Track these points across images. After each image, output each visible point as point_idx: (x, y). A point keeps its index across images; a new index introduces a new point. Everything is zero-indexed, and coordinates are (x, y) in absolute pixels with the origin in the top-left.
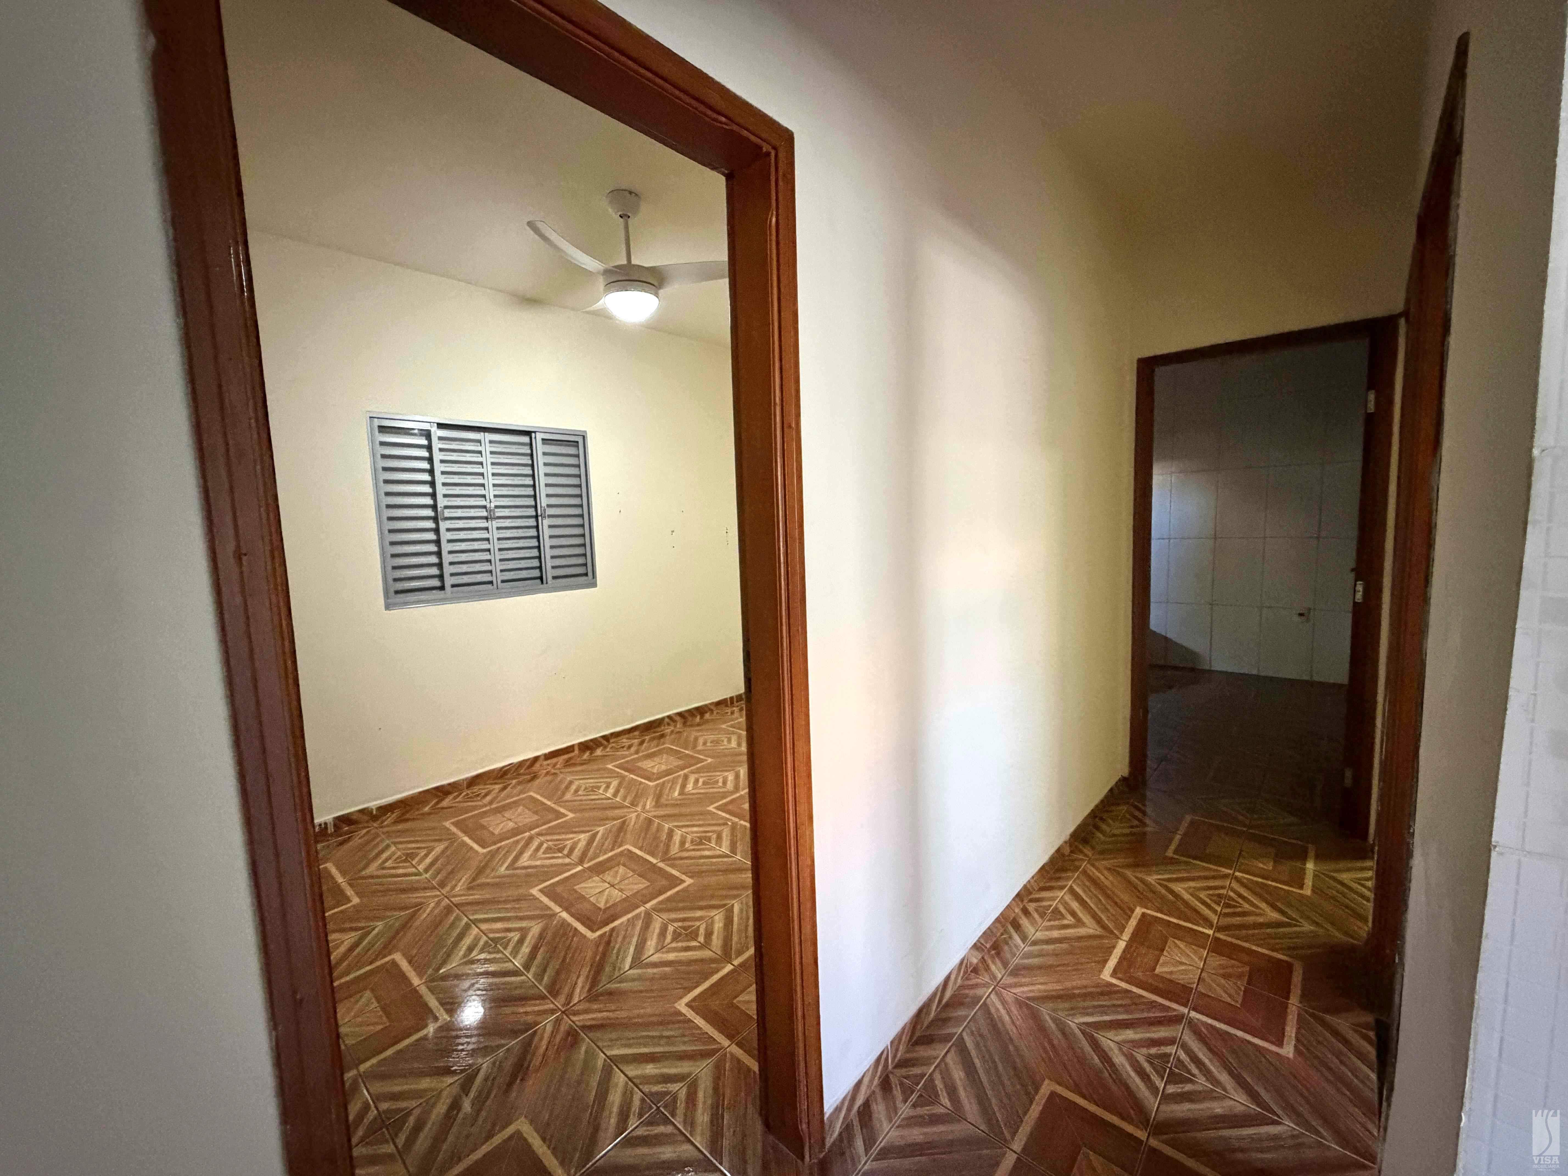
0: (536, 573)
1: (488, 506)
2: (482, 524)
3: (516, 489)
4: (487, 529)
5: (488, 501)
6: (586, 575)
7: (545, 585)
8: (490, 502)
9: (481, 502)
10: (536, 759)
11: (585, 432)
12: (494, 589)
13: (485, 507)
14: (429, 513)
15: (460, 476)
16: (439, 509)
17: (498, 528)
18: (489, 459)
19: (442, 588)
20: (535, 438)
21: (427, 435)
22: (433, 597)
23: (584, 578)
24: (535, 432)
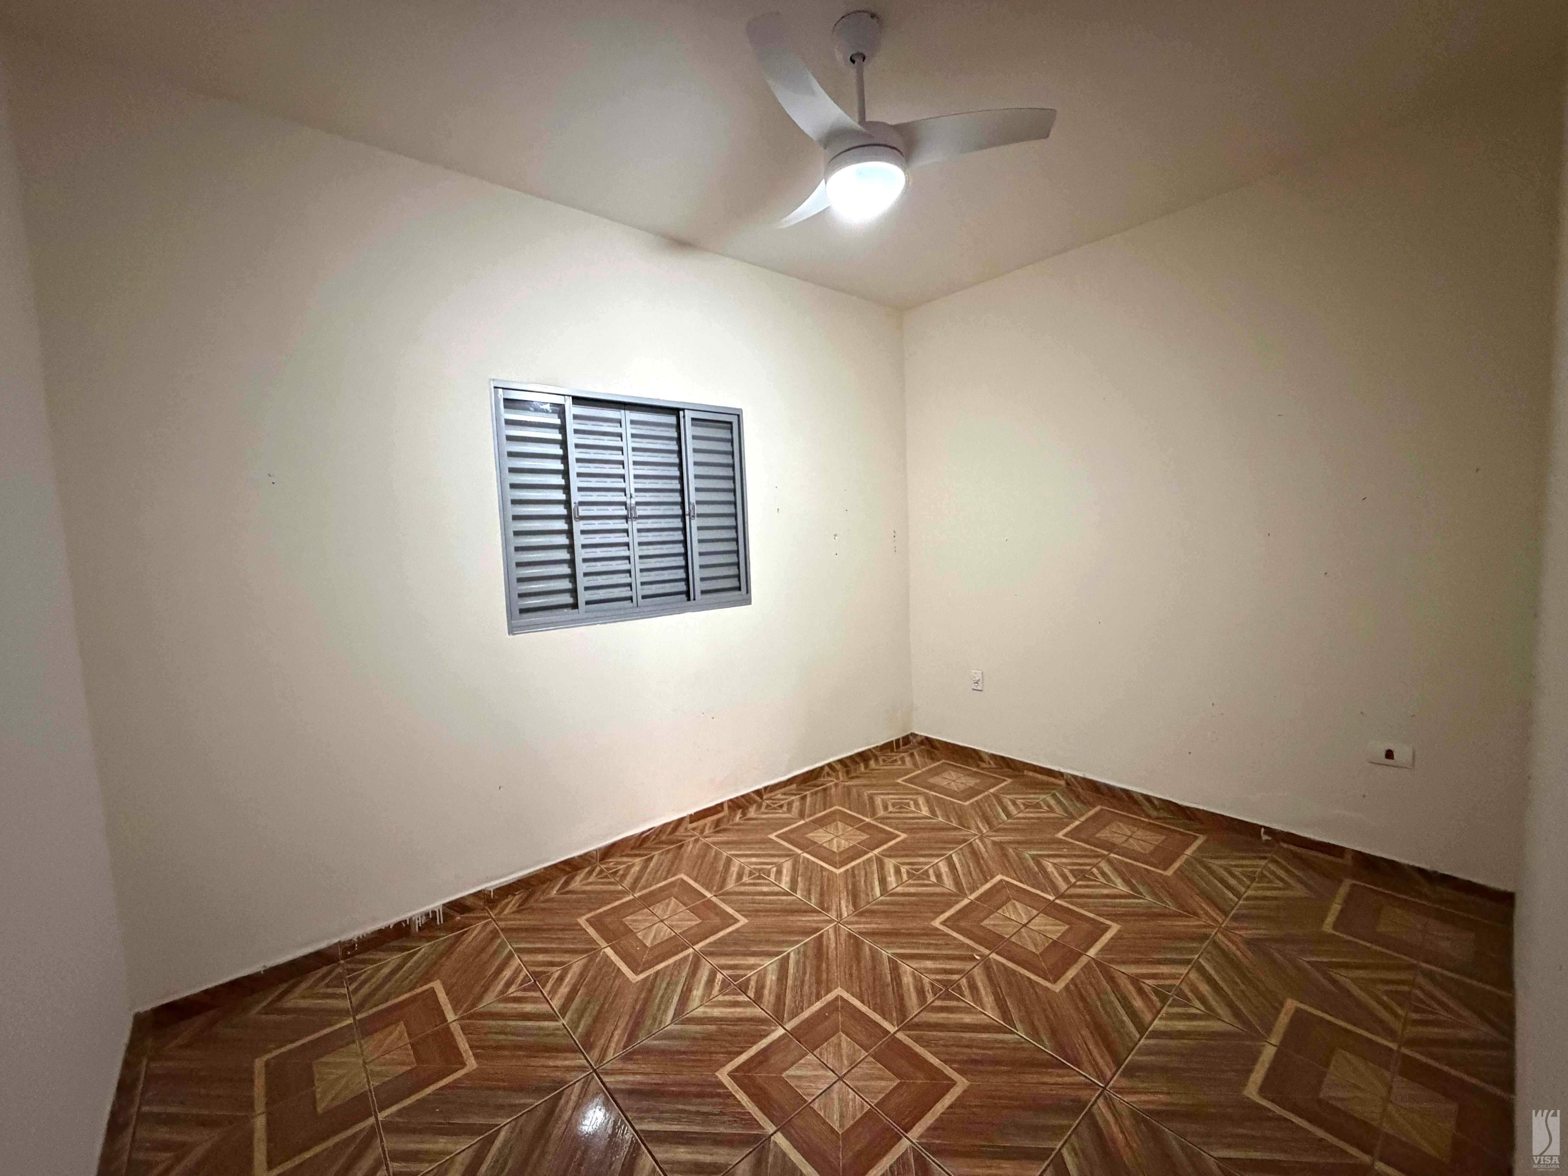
0: (682, 587)
1: (628, 502)
2: (621, 524)
3: (660, 481)
4: (626, 531)
5: (628, 496)
6: (739, 589)
7: (692, 602)
8: (631, 497)
9: (619, 497)
10: (681, 820)
11: (741, 410)
12: (633, 607)
13: (624, 504)
14: (561, 510)
15: (597, 465)
16: (573, 506)
17: (639, 531)
18: (629, 443)
19: (575, 606)
20: (684, 417)
21: (560, 410)
22: (563, 618)
23: (737, 593)
24: (683, 410)
